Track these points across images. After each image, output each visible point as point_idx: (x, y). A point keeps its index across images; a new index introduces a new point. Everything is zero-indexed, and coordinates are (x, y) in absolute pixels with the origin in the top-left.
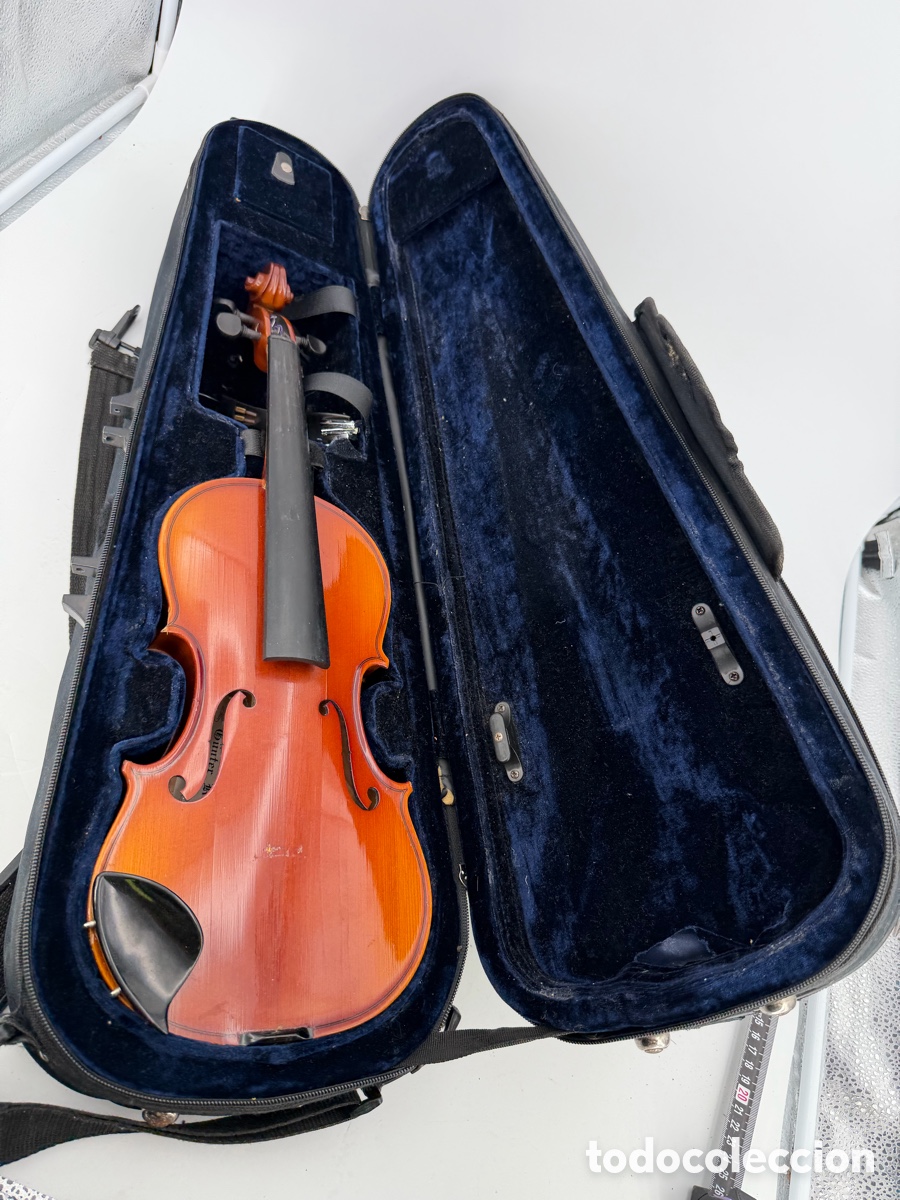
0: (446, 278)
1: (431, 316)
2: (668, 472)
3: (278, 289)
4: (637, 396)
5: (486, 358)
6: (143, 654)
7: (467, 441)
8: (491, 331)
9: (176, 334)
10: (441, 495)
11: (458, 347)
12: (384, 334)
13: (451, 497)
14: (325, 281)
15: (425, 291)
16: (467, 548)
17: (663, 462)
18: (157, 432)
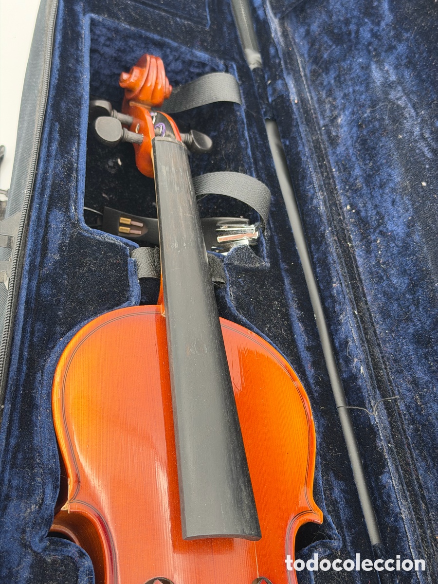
0: (337, 50)
1: (323, 94)
3: (156, 84)
5: (395, 137)
6: (43, 545)
7: (382, 233)
8: (398, 106)
9: (55, 146)
10: (358, 298)
11: (360, 126)
12: (273, 120)
13: (368, 298)
14: (204, 69)
15: (314, 67)
16: (395, 360)
18: (42, 264)
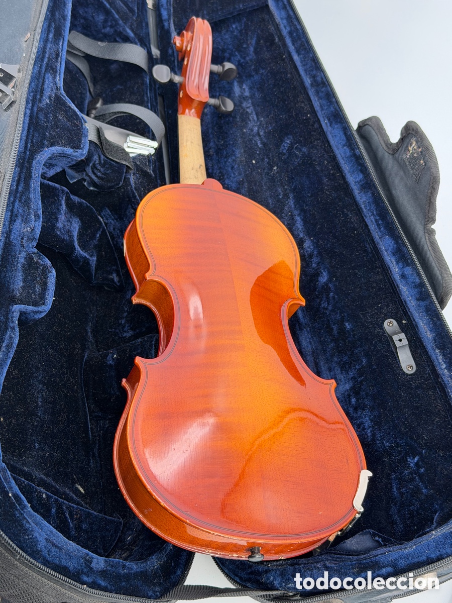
2: (380, 229)
4: (361, 176)
5: (242, 130)
8: (247, 112)
17: (376, 221)
